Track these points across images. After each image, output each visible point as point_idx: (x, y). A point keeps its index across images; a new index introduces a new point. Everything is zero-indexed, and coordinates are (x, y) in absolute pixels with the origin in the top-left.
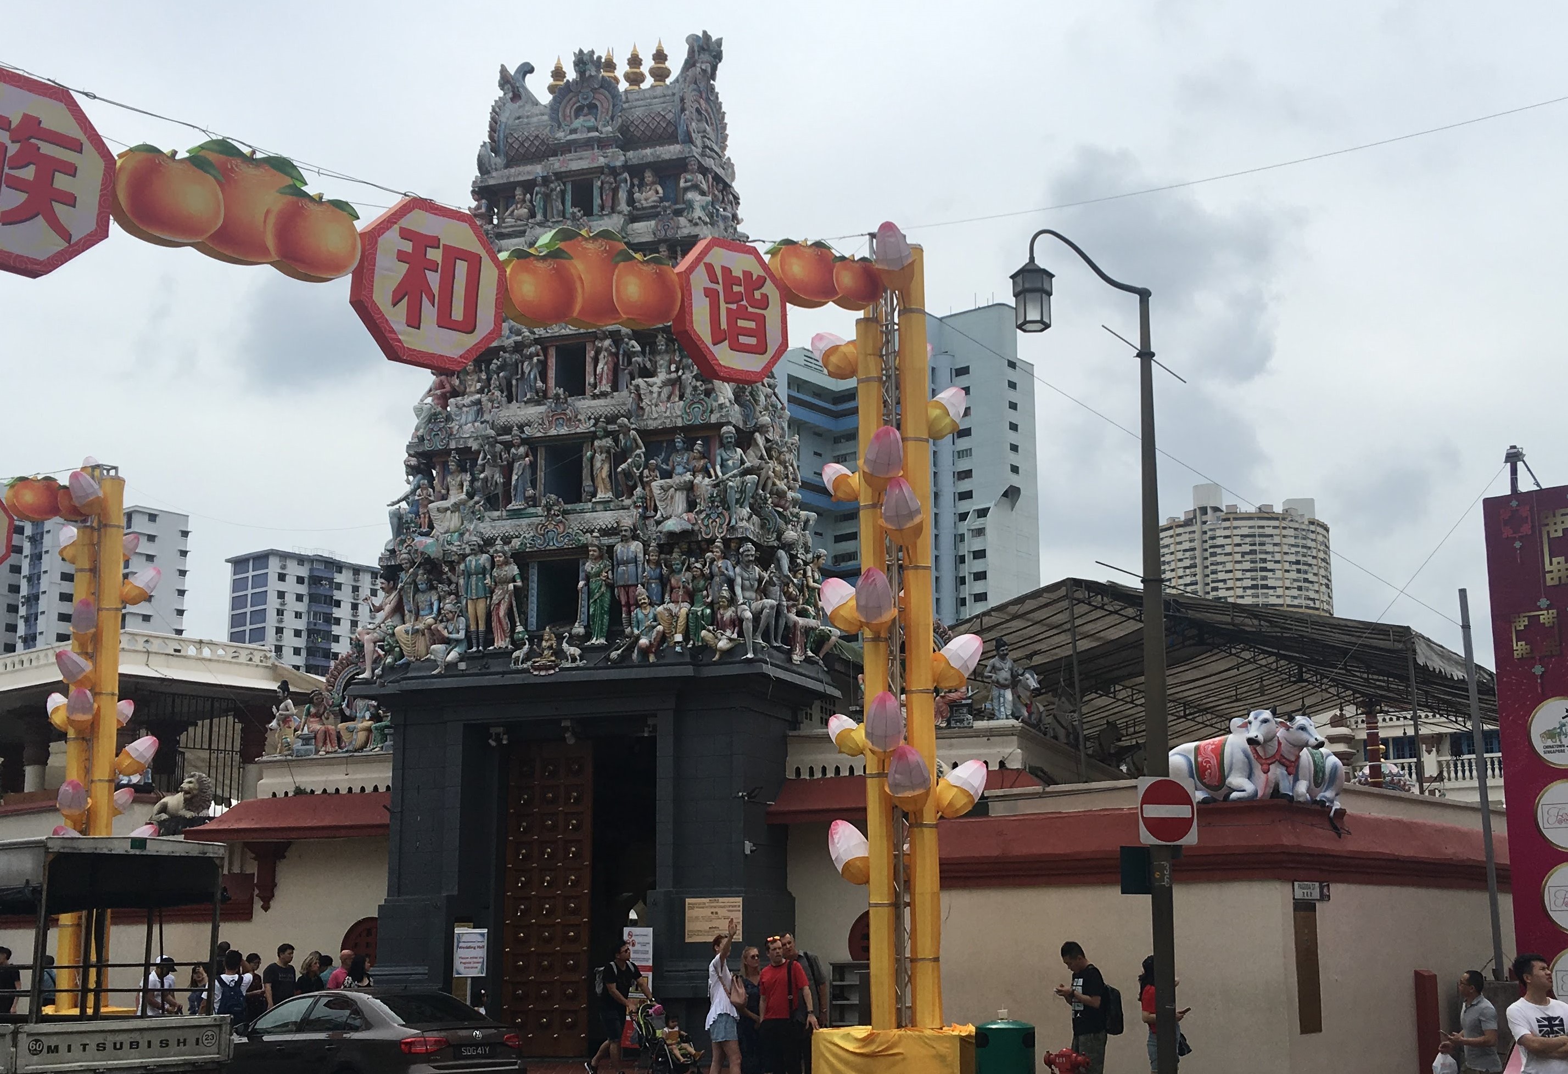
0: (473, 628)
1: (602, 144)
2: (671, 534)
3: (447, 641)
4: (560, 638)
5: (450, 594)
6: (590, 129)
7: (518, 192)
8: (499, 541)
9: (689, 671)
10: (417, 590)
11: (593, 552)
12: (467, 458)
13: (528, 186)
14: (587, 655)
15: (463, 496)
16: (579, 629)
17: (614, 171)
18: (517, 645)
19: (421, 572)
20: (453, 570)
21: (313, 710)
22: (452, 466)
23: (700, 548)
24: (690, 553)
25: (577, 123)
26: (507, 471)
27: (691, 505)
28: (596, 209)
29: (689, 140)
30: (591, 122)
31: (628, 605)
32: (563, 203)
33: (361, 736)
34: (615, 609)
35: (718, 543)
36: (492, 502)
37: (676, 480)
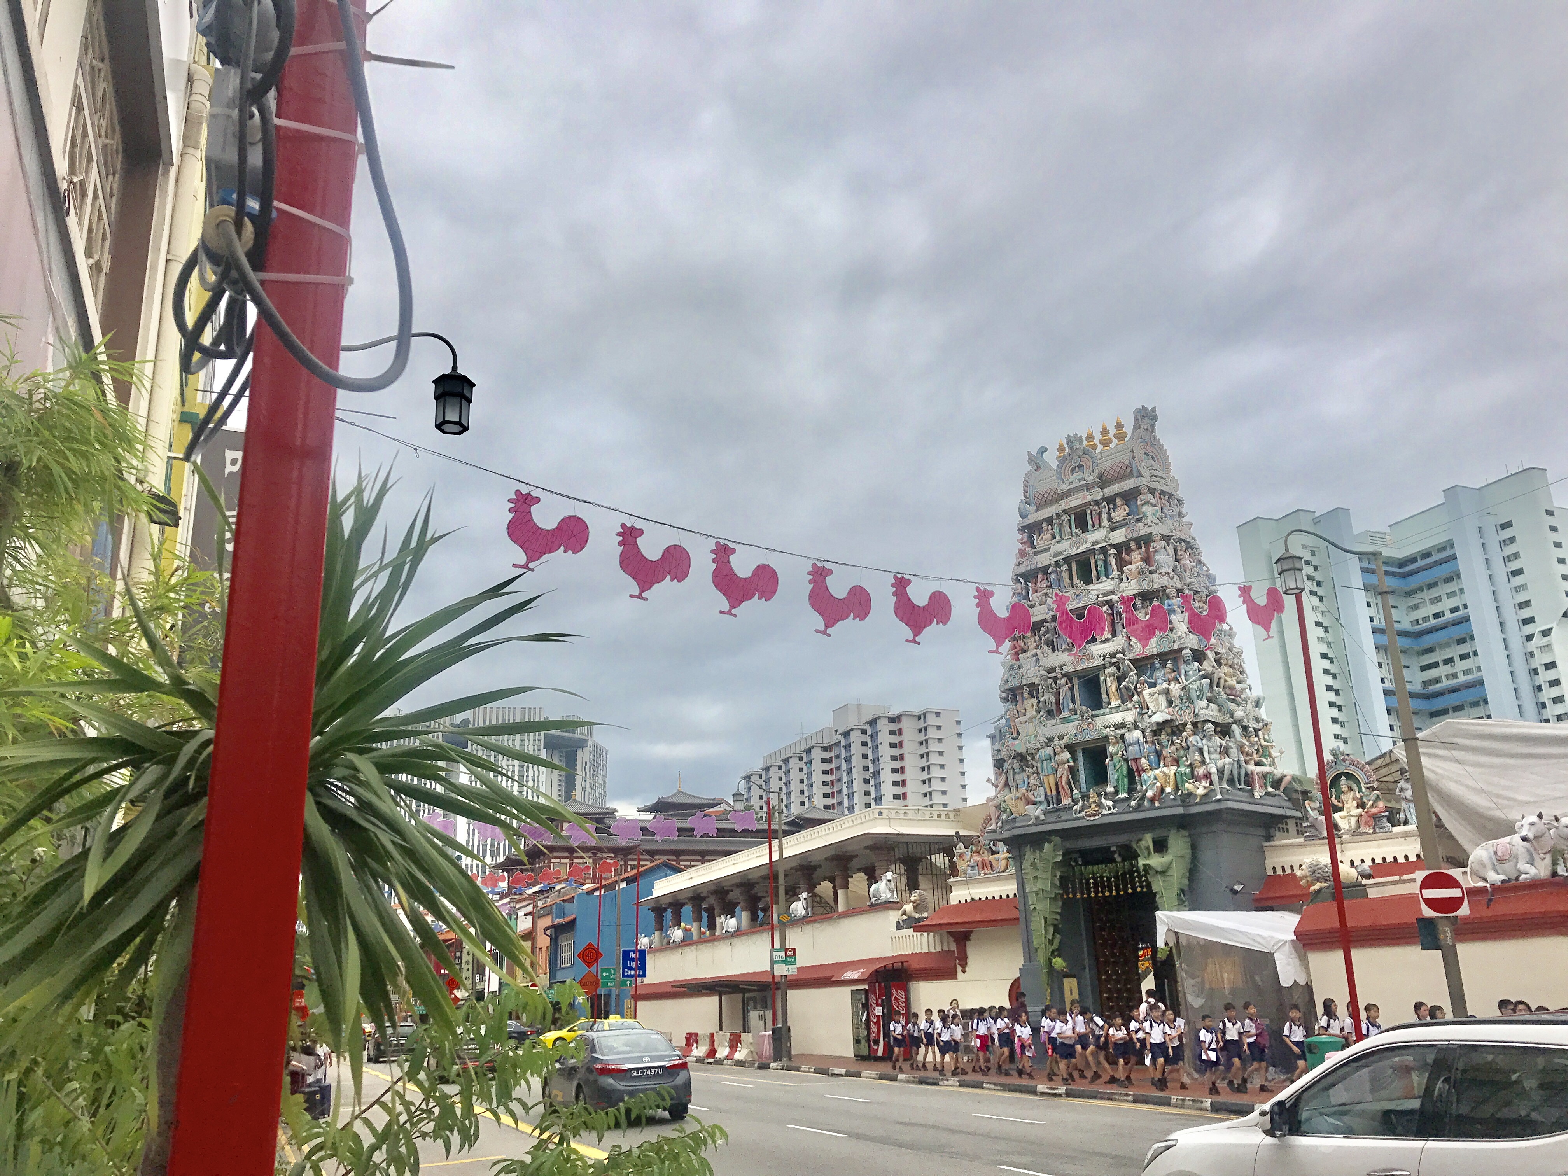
0: (1049, 794)
1: (1088, 487)
2: (1158, 724)
3: (1035, 803)
4: (1099, 795)
5: (1033, 773)
6: (1080, 480)
7: (1044, 525)
8: (1056, 739)
9: (1180, 810)
10: (1015, 773)
11: (1112, 739)
12: (1033, 689)
13: (1050, 521)
14: (1118, 805)
15: (1034, 713)
16: (1110, 789)
17: (1097, 503)
18: (1075, 802)
19: (1015, 761)
20: (1033, 759)
21: (974, 849)
22: (1026, 695)
23: (1179, 729)
24: (1173, 733)
25: (1072, 478)
26: (1058, 694)
27: (1170, 703)
28: (1090, 527)
29: (1140, 475)
30: (1080, 475)
31: (1138, 771)
32: (1070, 528)
33: (1004, 863)
34: (1131, 775)
35: (1189, 726)
36: (1050, 713)
37: (1158, 687)
